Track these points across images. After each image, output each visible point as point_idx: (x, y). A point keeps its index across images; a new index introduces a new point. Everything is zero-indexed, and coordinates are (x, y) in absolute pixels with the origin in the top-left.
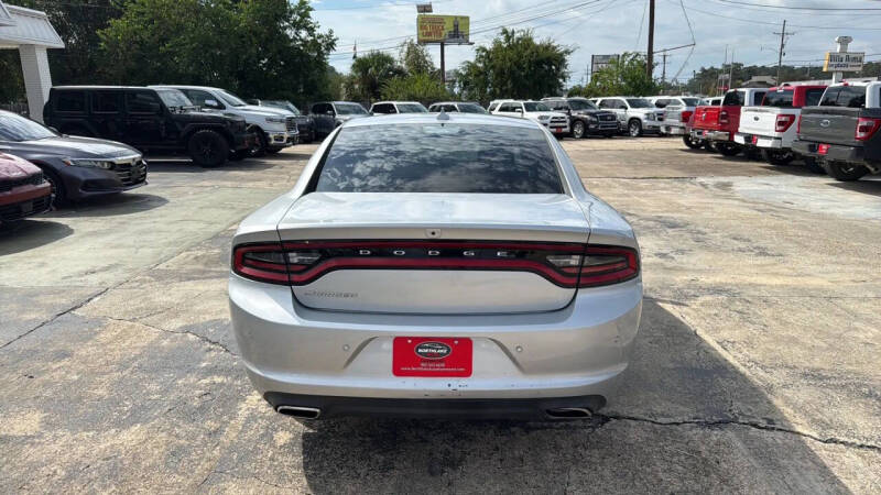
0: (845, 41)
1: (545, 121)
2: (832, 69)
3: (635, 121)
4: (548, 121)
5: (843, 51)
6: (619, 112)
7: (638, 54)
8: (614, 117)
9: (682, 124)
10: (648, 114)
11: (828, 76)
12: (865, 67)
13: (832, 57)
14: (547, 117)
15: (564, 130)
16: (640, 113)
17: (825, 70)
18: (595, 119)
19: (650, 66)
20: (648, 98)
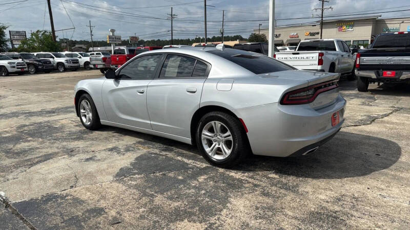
0: (113, 31)
1: (13, 65)
2: (111, 42)
3: (60, 64)
4: (15, 65)
5: (113, 35)
6: (51, 60)
7: (45, 32)
8: (50, 62)
9: (103, 63)
10: (67, 60)
11: (110, 45)
12: (122, 42)
13: (110, 37)
14: (14, 63)
15: (25, 69)
16: (62, 60)
17: (108, 42)
18: (40, 63)
19: (55, 37)
20: (62, 53)
